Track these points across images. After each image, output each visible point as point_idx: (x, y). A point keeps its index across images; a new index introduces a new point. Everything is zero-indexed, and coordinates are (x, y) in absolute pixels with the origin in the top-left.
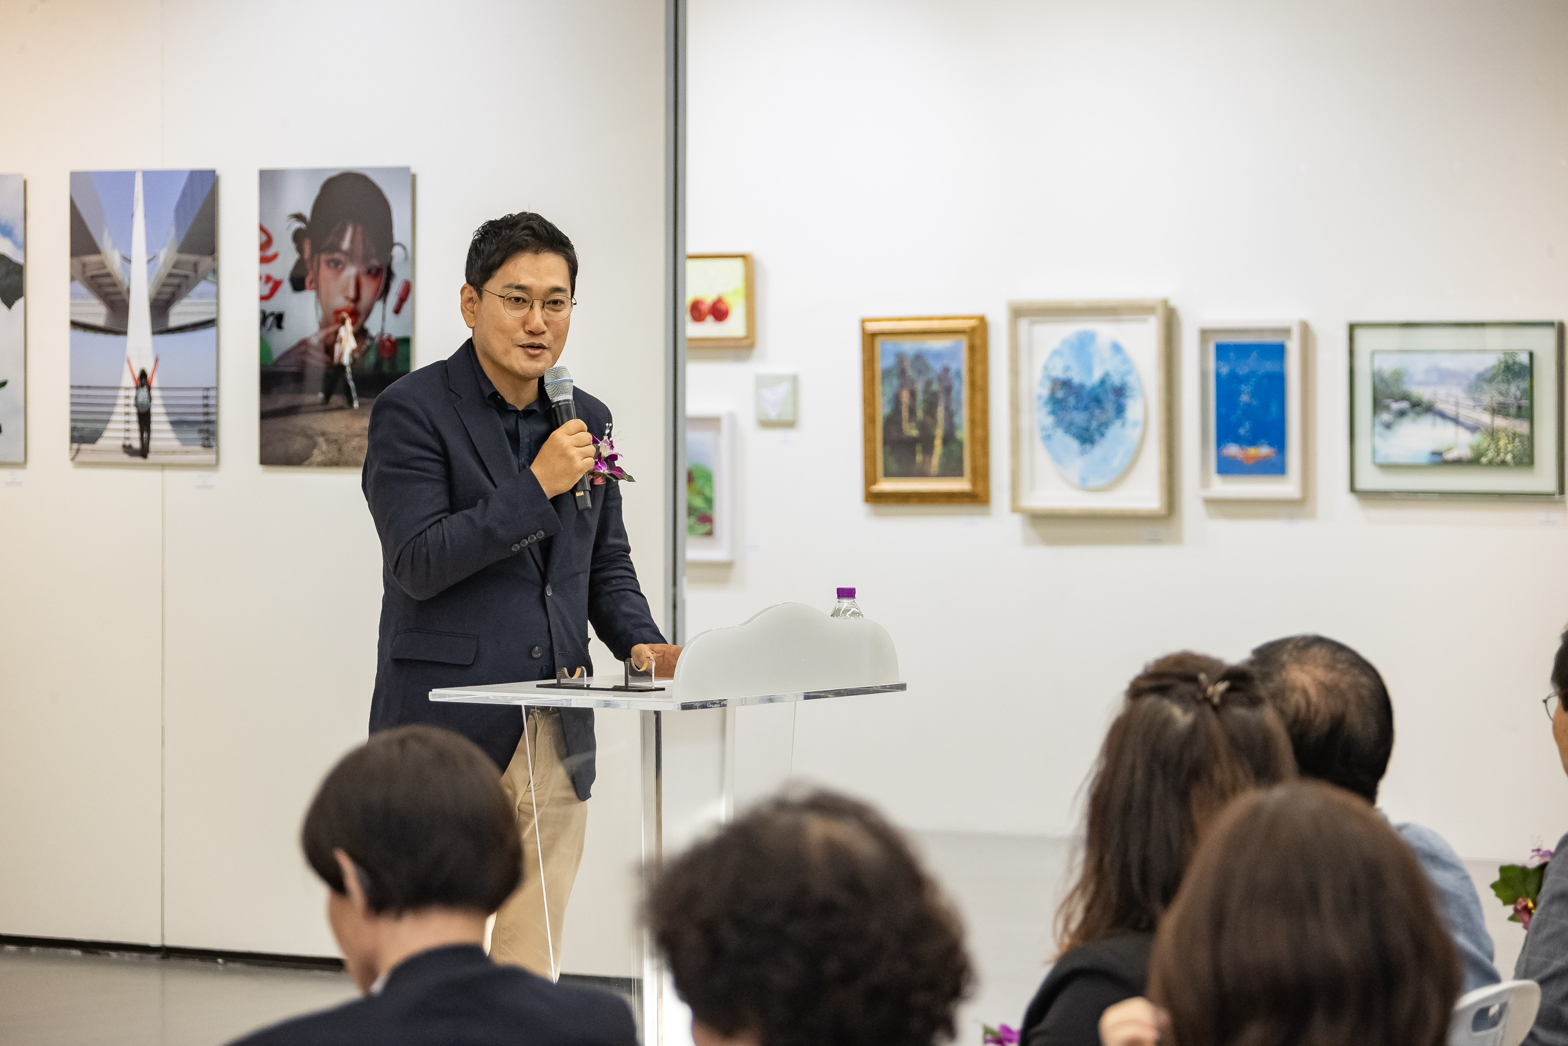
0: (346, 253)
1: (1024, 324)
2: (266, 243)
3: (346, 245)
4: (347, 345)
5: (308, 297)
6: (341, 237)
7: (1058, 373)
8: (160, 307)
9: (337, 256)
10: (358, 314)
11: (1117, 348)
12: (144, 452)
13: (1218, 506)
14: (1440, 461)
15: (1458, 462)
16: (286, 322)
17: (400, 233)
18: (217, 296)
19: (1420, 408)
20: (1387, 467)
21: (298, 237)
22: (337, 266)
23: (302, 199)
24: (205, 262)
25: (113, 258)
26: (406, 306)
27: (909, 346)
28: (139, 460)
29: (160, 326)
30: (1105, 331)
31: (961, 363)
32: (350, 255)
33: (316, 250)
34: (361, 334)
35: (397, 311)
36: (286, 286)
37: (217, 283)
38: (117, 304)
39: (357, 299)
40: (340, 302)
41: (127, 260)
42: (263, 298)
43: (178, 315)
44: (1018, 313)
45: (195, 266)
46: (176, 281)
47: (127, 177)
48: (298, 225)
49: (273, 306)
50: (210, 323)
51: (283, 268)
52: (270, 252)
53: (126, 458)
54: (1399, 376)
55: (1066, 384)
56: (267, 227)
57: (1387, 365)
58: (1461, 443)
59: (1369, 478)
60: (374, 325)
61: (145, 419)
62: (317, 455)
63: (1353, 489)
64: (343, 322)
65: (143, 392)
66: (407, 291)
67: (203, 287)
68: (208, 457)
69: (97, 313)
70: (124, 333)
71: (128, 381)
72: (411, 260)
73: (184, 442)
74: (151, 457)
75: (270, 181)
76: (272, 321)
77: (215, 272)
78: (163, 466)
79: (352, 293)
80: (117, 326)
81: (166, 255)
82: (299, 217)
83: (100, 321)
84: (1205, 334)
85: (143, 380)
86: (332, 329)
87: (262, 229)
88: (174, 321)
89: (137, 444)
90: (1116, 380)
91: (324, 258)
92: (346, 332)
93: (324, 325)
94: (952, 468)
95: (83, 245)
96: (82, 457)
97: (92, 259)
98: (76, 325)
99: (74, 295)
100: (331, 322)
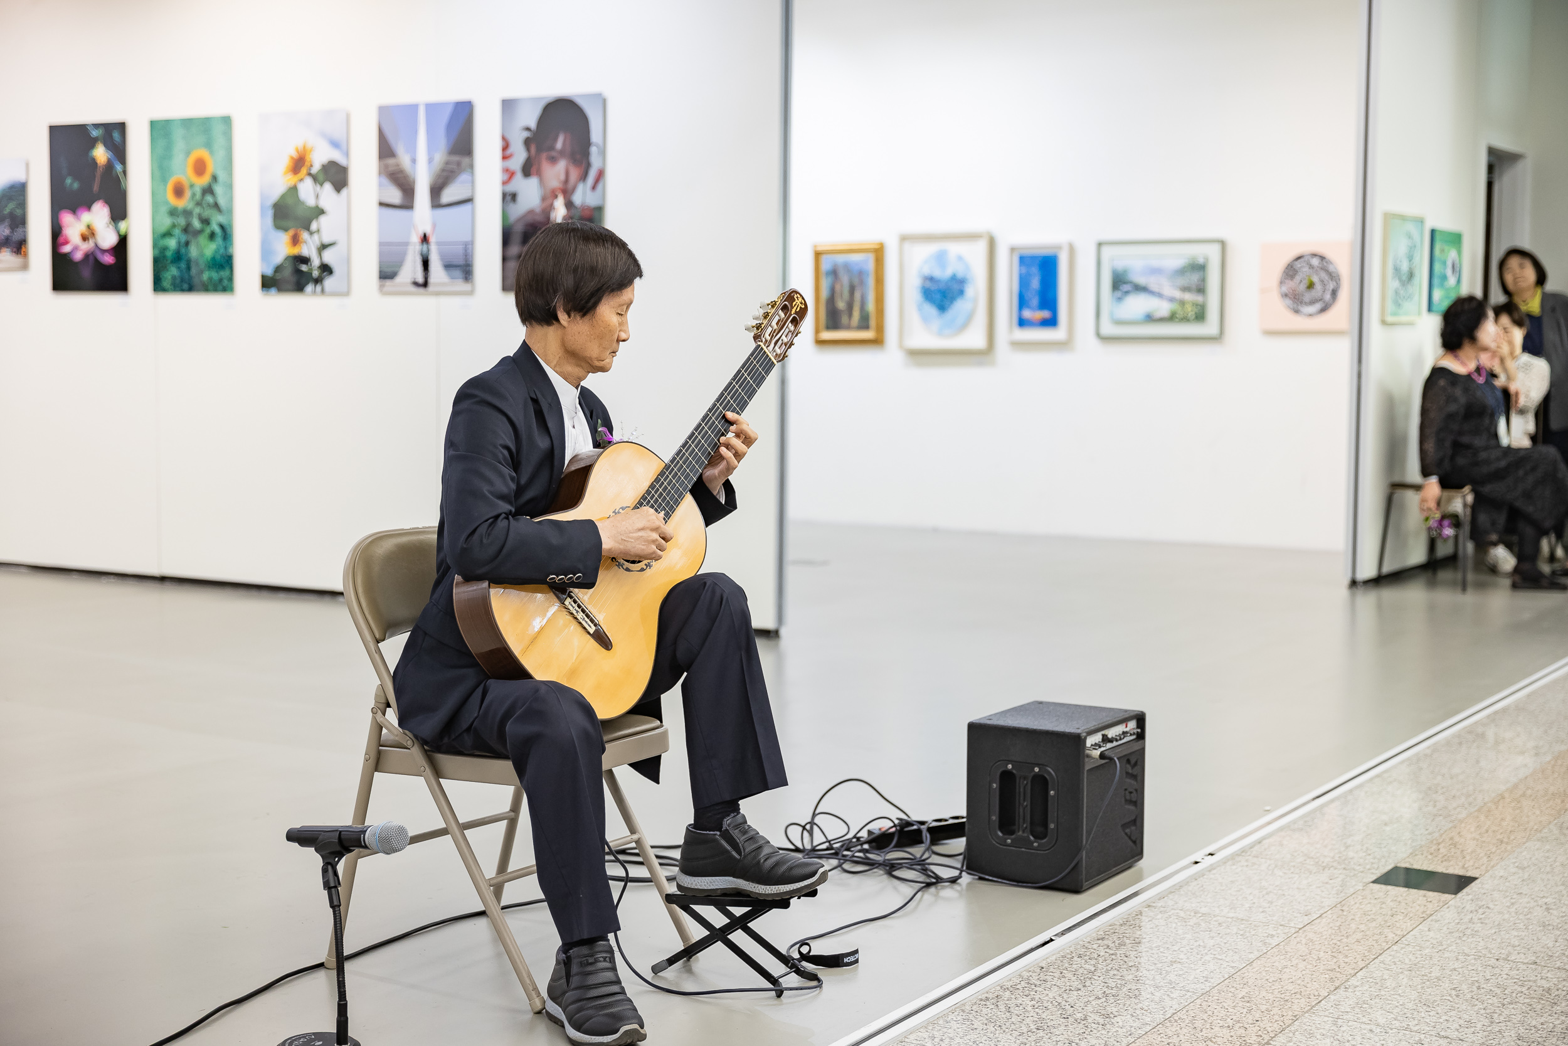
0: (558, 151)
1: (907, 246)
2: (506, 147)
3: (559, 145)
4: (560, 211)
5: (533, 181)
6: (555, 139)
7: (927, 271)
8: (436, 191)
9: (553, 154)
10: (567, 192)
11: (960, 258)
12: (425, 284)
13: (1018, 345)
14: (1150, 319)
15: (1162, 320)
16: (520, 198)
17: (595, 136)
18: (473, 182)
19: (1140, 289)
20: (1119, 322)
21: (527, 142)
22: (553, 160)
23: (530, 118)
24: (465, 161)
25: (404, 159)
26: (600, 186)
27: (841, 259)
28: (421, 290)
29: (436, 203)
30: (954, 249)
31: (871, 266)
32: (562, 153)
33: (539, 150)
34: (569, 205)
35: (594, 188)
36: (519, 175)
37: (472, 173)
38: (407, 189)
39: (566, 181)
40: (555, 183)
41: (414, 161)
42: (504, 183)
43: (447, 196)
44: (904, 238)
45: (459, 164)
46: (445, 174)
47: (413, 109)
48: (526, 134)
49: (510, 188)
50: (469, 200)
51: (517, 163)
52: (508, 152)
53: (413, 289)
54: (1125, 272)
55: (931, 279)
56: (508, 136)
57: (1120, 265)
58: (1163, 308)
59: (1107, 329)
60: (578, 199)
61: (426, 264)
63: (1098, 335)
64: (556, 197)
65: (425, 246)
66: (601, 175)
67: (464, 177)
68: (466, 287)
69: (395, 195)
70: (412, 208)
71: (415, 239)
72: (603, 153)
73: (452, 278)
74: (431, 288)
75: (508, 106)
76: (509, 198)
77: (471, 166)
78: (438, 294)
79: (562, 177)
80: (408, 203)
81: (440, 157)
82: (528, 129)
83: (397, 201)
84: (1013, 250)
85: (425, 239)
86: (548, 202)
87: (504, 139)
88: (445, 200)
89: (421, 280)
90: (960, 275)
91: (544, 155)
92: (559, 203)
93: (544, 199)
94: (864, 325)
95: (386, 150)
96: (385, 289)
97: (391, 161)
98: (382, 204)
99: (380, 185)
100: (549, 197)
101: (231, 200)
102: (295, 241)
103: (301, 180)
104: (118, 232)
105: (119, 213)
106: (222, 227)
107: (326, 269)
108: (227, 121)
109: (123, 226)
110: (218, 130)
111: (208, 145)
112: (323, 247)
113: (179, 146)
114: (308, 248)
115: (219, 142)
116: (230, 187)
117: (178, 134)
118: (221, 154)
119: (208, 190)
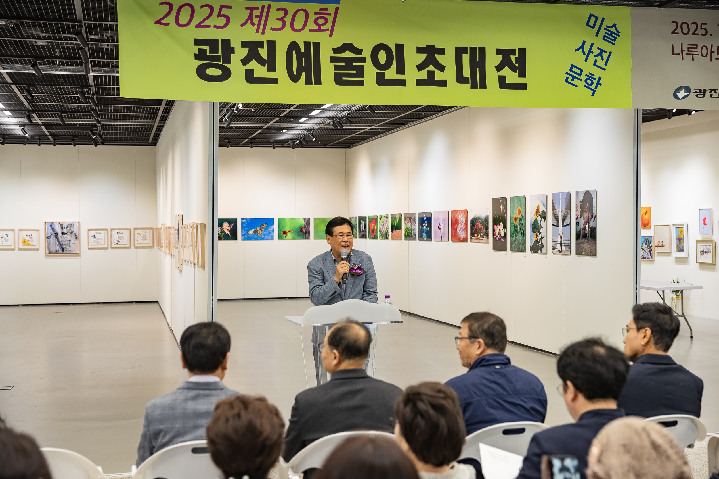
0: (587, 209)
2: (576, 208)
3: (587, 207)
4: (587, 229)
6: (586, 205)
8: (563, 221)
9: (586, 209)
10: (588, 223)
12: (561, 252)
17: (594, 205)
18: (571, 218)
21: (581, 205)
22: (586, 212)
24: (569, 211)
25: (557, 211)
29: (563, 226)
33: (583, 208)
34: (589, 226)
35: (594, 222)
36: (579, 216)
37: (571, 216)
38: (558, 220)
40: (586, 220)
41: (559, 211)
42: (576, 219)
45: (567, 212)
46: (565, 216)
47: (558, 194)
48: (581, 203)
50: (570, 224)
51: (579, 213)
61: (561, 244)
62: (583, 254)
65: (561, 239)
67: (569, 217)
68: (569, 253)
69: (555, 222)
70: (559, 227)
73: (566, 250)
75: (577, 193)
76: (577, 224)
77: (570, 213)
79: (588, 218)
80: (557, 226)
81: (564, 210)
82: (581, 201)
83: (555, 224)
85: (561, 237)
86: (585, 226)
88: (565, 224)
89: (560, 250)
91: (584, 210)
92: (587, 226)
95: (554, 208)
96: (554, 252)
97: (555, 211)
98: (553, 225)
99: (553, 219)
100: (585, 223)
101: (525, 222)
102: (537, 236)
103: (538, 217)
104: (505, 232)
105: (505, 227)
106: (523, 231)
107: (542, 245)
108: (525, 197)
109: (505, 229)
110: (523, 200)
111: (521, 205)
112: (542, 238)
113: (516, 205)
114: (539, 239)
115: (523, 204)
116: (525, 218)
117: (516, 201)
118: (523, 208)
119: (521, 220)
